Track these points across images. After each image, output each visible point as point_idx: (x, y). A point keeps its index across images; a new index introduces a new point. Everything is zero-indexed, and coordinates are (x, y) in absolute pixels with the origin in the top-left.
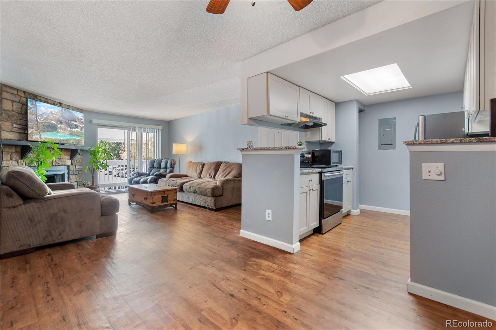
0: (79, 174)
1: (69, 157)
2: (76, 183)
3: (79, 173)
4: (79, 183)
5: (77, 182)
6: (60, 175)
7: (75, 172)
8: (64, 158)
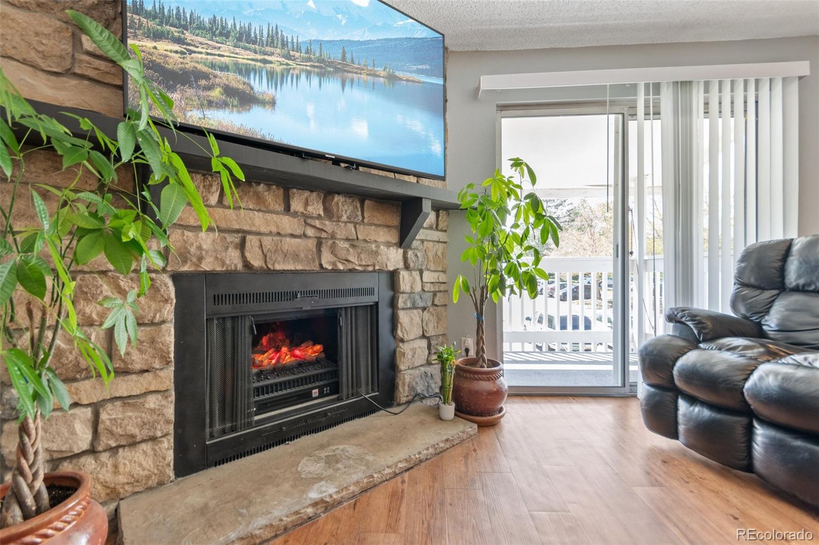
0: (433, 305)
1: (394, 237)
2: (424, 343)
3: (436, 302)
4: (433, 342)
5: (428, 338)
6: (361, 313)
7: (417, 297)
8: (373, 238)
